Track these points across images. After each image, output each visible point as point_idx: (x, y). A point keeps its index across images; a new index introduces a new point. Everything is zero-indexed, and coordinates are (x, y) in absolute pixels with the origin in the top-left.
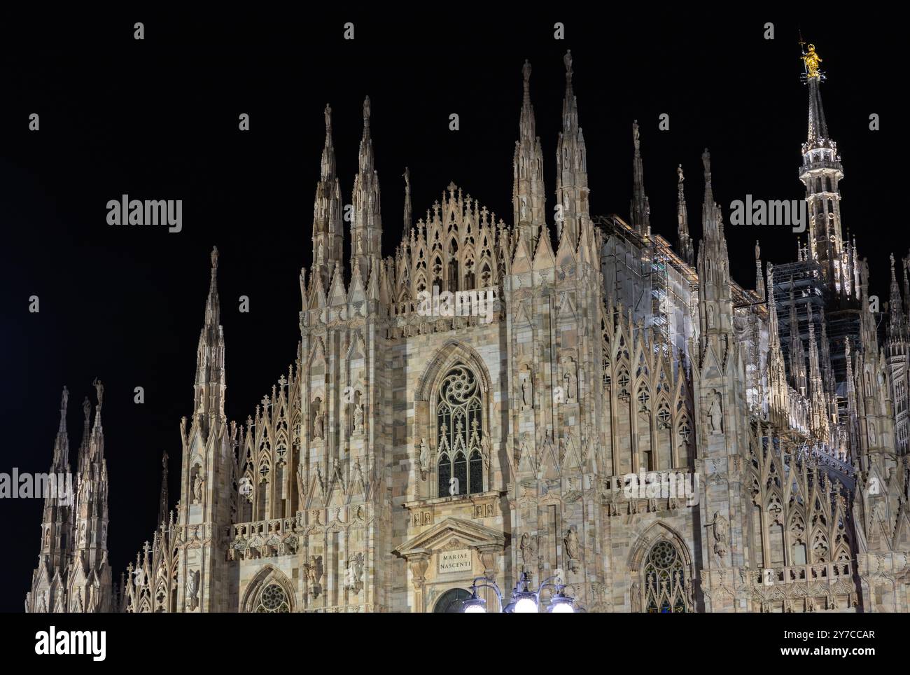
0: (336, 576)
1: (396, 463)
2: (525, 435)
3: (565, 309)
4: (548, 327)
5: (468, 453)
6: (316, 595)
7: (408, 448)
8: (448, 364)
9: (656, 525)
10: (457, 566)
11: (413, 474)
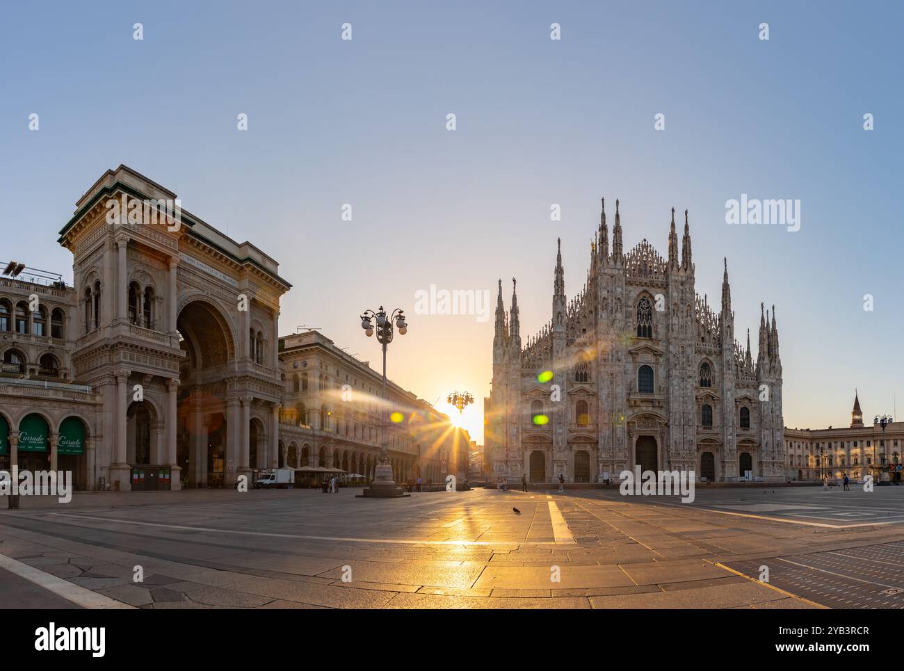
0: (612, 356)
1: (626, 324)
2: (675, 324)
3: (688, 290)
4: (682, 294)
5: (647, 326)
6: (605, 360)
7: (631, 320)
8: (641, 297)
9: (706, 358)
10: (647, 359)
11: (632, 328)
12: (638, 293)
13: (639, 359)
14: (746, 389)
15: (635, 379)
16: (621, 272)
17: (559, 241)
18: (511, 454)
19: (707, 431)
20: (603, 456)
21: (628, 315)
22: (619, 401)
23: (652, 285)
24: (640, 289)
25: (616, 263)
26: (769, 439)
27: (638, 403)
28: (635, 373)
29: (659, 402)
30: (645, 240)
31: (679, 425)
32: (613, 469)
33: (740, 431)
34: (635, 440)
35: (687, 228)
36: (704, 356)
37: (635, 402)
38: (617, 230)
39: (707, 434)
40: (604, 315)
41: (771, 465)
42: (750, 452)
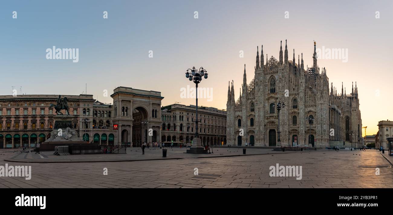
4: (283, 74)
5: (274, 88)
6: (257, 104)
7: (267, 87)
8: (271, 78)
9: (294, 97)
10: (272, 101)
11: (267, 90)
12: (269, 77)
13: (270, 101)
14: (312, 107)
15: (269, 109)
16: (262, 71)
17: (245, 65)
18: (231, 137)
19: (294, 126)
20: (256, 137)
21: (266, 86)
22: (261, 117)
23: (274, 73)
24: (270, 75)
25: (262, 68)
26: (320, 128)
27: (269, 117)
28: (269, 107)
29: (276, 117)
30: (272, 56)
31: (281, 125)
32: (259, 142)
33: (308, 125)
34: (268, 131)
35: (286, 47)
36: (294, 96)
37: (268, 117)
38: (262, 56)
39: (295, 127)
40: (257, 88)
41: (321, 140)
42: (313, 134)
